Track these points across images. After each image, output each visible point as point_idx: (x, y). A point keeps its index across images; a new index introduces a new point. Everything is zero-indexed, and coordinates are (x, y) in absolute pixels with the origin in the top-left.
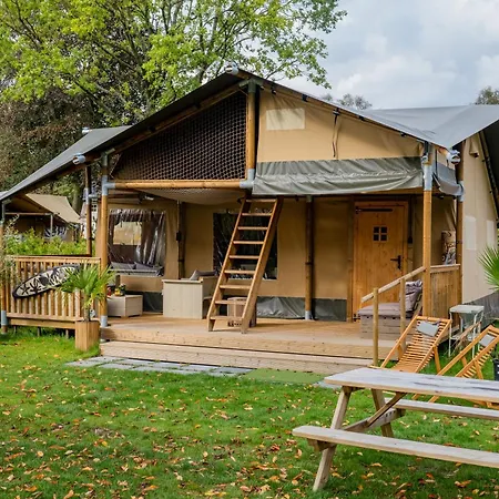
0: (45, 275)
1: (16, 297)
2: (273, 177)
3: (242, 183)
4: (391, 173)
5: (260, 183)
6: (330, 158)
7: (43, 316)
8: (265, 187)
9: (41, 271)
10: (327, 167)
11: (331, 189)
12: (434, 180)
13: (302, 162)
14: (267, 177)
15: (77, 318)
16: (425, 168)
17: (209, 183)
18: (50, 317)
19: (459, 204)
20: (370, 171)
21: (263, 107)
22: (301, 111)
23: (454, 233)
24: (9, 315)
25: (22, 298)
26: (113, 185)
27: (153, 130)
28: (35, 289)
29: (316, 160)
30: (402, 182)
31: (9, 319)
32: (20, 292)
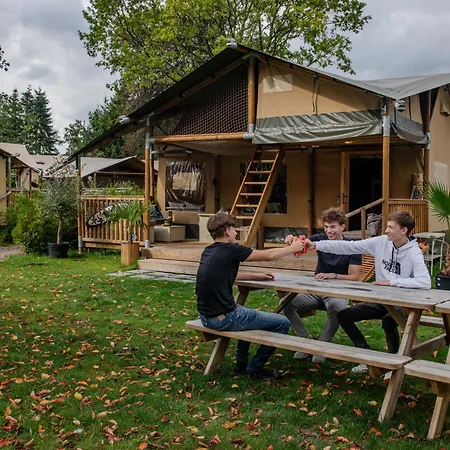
0: (107, 209)
1: (89, 226)
2: (268, 130)
3: (245, 135)
4: (358, 123)
5: (258, 134)
6: (310, 112)
7: (106, 240)
8: (262, 138)
9: (105, 206)
10: (309, 120)
11: (312, 138)
12: (391, 128)
13: (290, 117)
14: (263, 130)
15: (125, 241)
16: (384, 118)
17: (221, 136)
18: (111, 241)
19: (426, 151)
20: (341, 122)
21: (261, 75)
22: (289, 76)
23: (421, 175)
24: (84, 239)
25: (92, 227)
26: (153, 140)
27: (181, 96)
28: (101, 220)
29: (301, 115)
30: (365, 130)
31: (84, 242)
32: (90, 222)
